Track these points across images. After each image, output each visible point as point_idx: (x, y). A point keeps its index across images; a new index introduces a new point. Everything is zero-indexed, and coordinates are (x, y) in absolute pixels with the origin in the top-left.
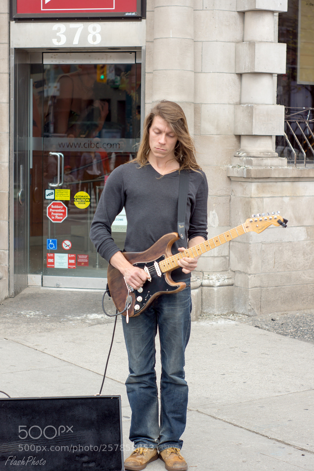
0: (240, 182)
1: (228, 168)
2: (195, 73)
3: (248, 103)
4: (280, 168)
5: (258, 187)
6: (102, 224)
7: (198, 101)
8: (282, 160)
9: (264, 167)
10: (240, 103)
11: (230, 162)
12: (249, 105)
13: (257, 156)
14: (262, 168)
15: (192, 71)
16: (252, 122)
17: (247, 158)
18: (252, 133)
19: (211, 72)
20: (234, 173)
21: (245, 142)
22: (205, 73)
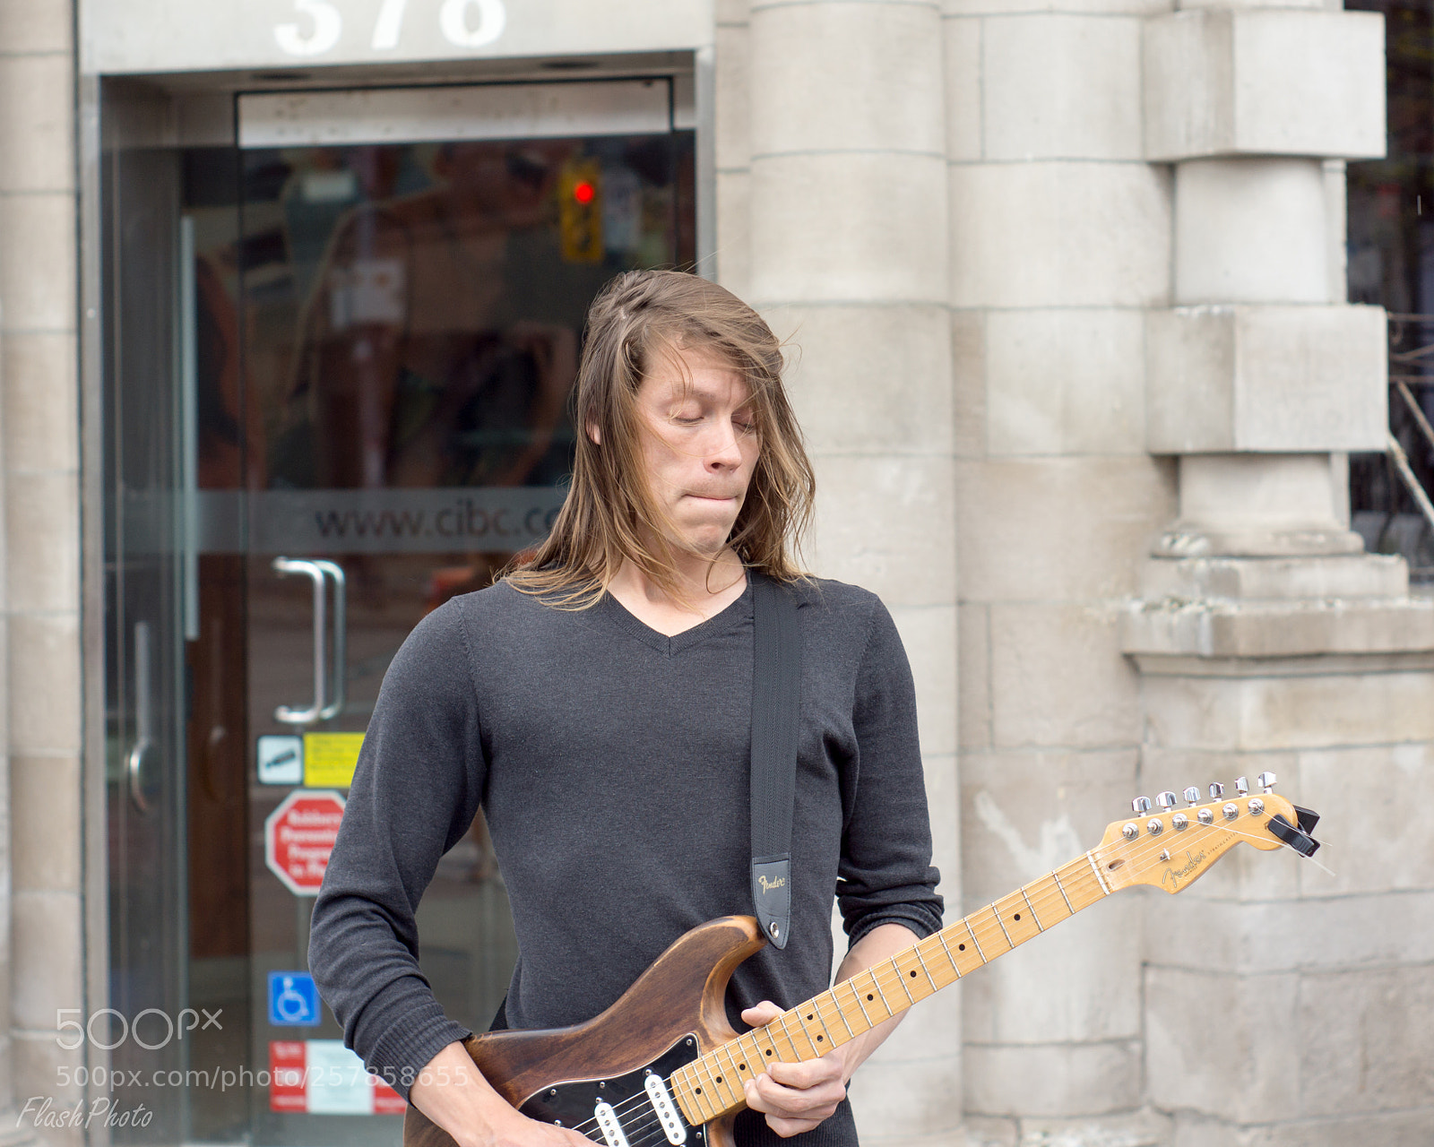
0: (1181, 682)
1: (1123, 616)
2: (952, 163)
3: (1209, 302)
4: (1375, 605)
5: (1270, 700)
6: (365, 906)
7: (967, 299)
8: (1381, 567)
9: (1297, 607)
10: (1171, 302)
11: (1134, 585)
12: (1216, 310)
13: (1261, 550)
14: (1287, 609)
15: (936, 156)
16: (1228, 390)
17: (1215, 563)
18: (1233, 440)
19: (1029, 156)
20: (1154, 638)
21: (1199, 488)
22: (997, 162)
